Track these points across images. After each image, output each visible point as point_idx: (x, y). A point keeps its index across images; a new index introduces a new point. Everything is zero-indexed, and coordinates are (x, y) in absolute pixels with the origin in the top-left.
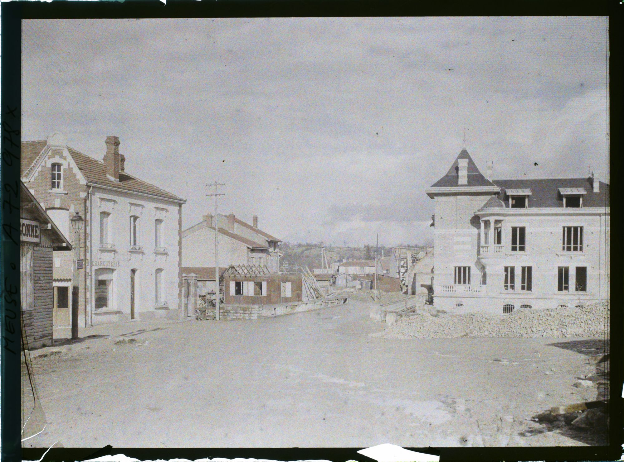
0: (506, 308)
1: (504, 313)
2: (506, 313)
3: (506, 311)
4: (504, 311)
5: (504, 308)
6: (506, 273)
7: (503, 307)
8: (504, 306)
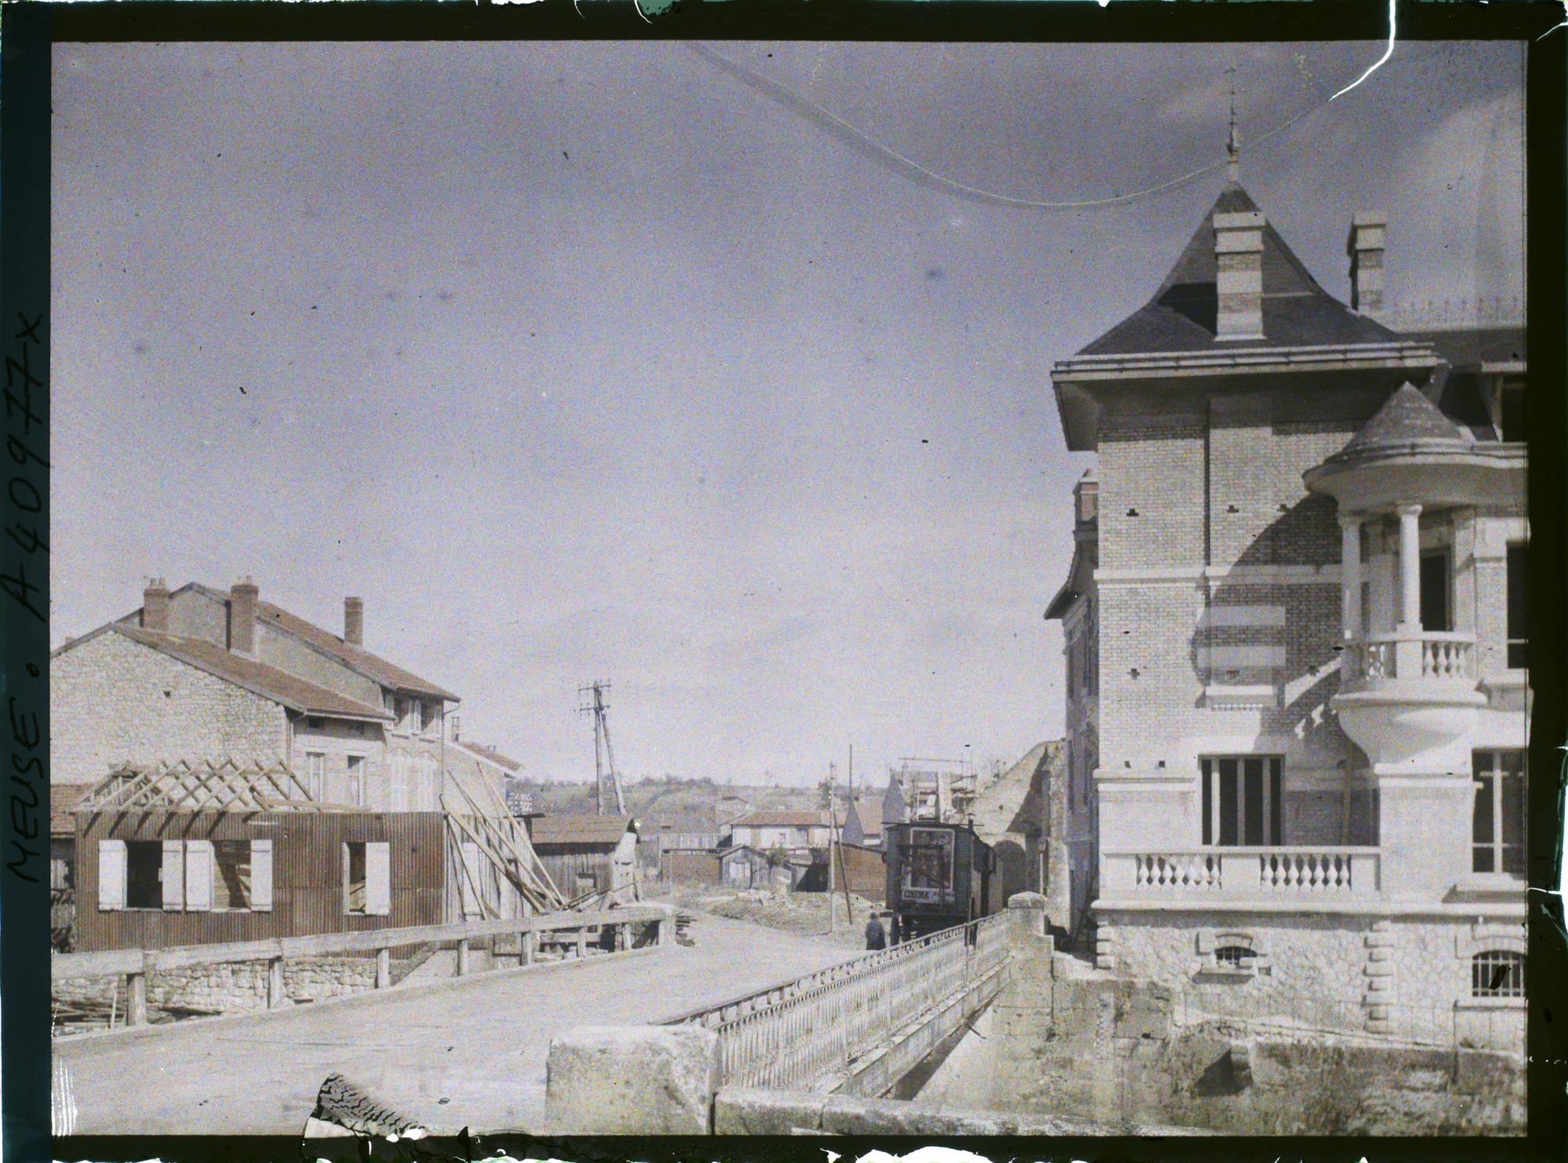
0: (1485, 967)
1: (1475, 994)
2: (1485, 994)
3: (1485, 985)
4: (1475, 985)
5: (1475, 967)
6: (1480, 785)
7: (1470, 963)
8: (1475, 958)
